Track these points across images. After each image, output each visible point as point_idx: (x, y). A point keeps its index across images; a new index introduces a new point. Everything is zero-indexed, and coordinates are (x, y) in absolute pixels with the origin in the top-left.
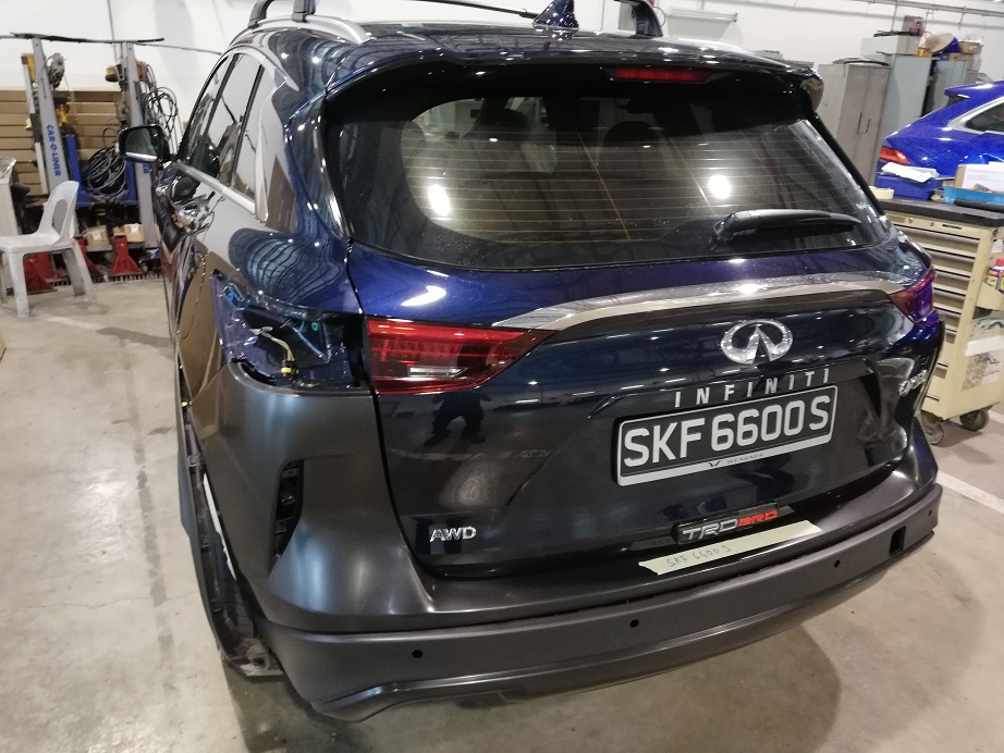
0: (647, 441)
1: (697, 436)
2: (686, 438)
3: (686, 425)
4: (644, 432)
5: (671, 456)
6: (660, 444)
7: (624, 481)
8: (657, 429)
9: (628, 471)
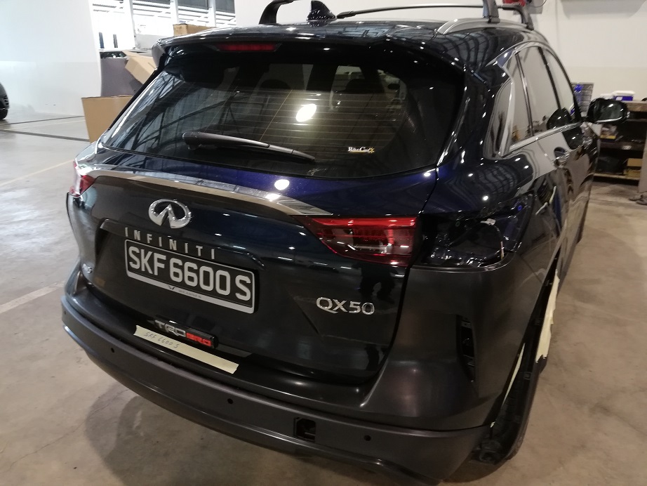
0: (138, 255)
1: (162, 266)
2: (157, 265)
3: (157, 256)
4: (137, 251)
5: (150, 272)
6: (145, 261)
7: (130, 274)
8: (143, 251)
9: (131, 269)
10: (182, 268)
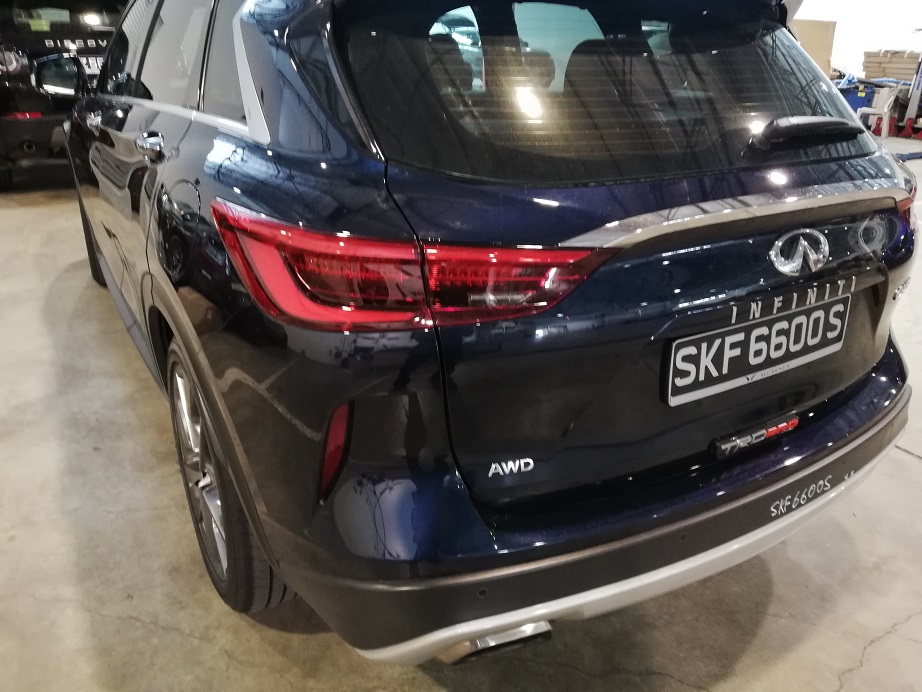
0: (694, 360)
1: (737, 352)
2: (729, 354)
3: (729, 340)
4: (692, 350)
5: (715, 373)
6: (706, 361)
7: (675, 401)
8: (704, 346)
9: (678, 391)
10: (766, 339)
